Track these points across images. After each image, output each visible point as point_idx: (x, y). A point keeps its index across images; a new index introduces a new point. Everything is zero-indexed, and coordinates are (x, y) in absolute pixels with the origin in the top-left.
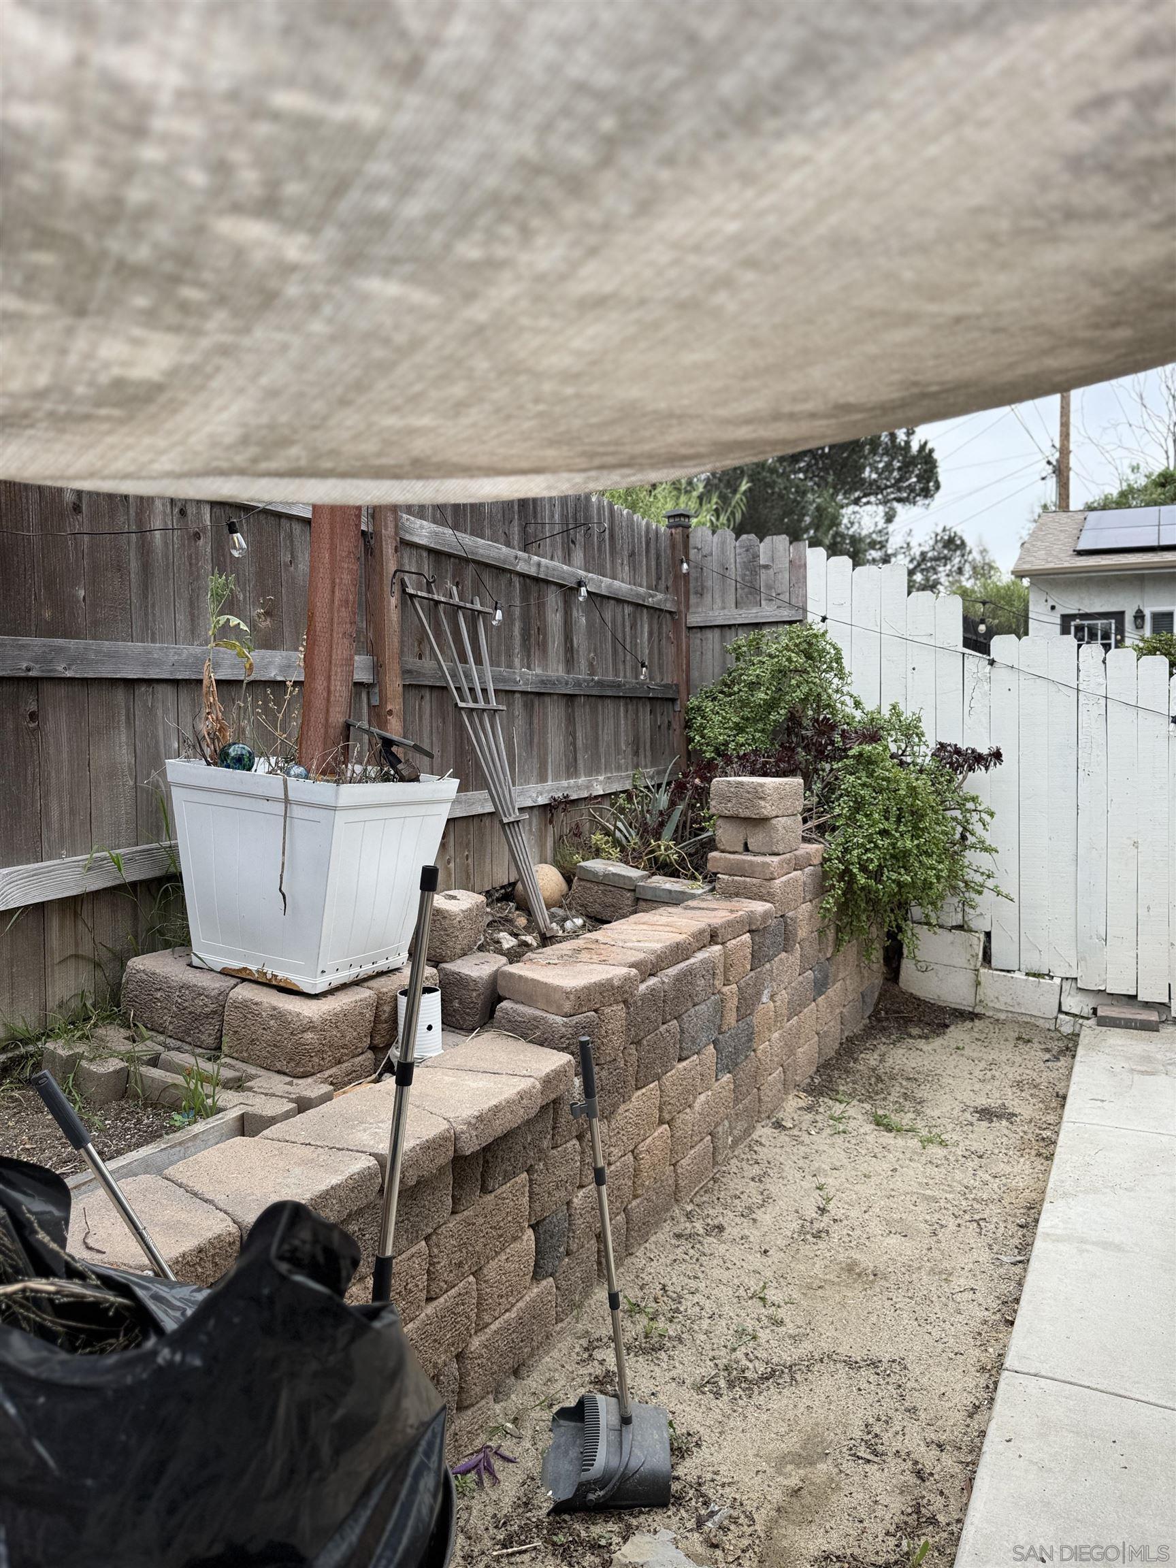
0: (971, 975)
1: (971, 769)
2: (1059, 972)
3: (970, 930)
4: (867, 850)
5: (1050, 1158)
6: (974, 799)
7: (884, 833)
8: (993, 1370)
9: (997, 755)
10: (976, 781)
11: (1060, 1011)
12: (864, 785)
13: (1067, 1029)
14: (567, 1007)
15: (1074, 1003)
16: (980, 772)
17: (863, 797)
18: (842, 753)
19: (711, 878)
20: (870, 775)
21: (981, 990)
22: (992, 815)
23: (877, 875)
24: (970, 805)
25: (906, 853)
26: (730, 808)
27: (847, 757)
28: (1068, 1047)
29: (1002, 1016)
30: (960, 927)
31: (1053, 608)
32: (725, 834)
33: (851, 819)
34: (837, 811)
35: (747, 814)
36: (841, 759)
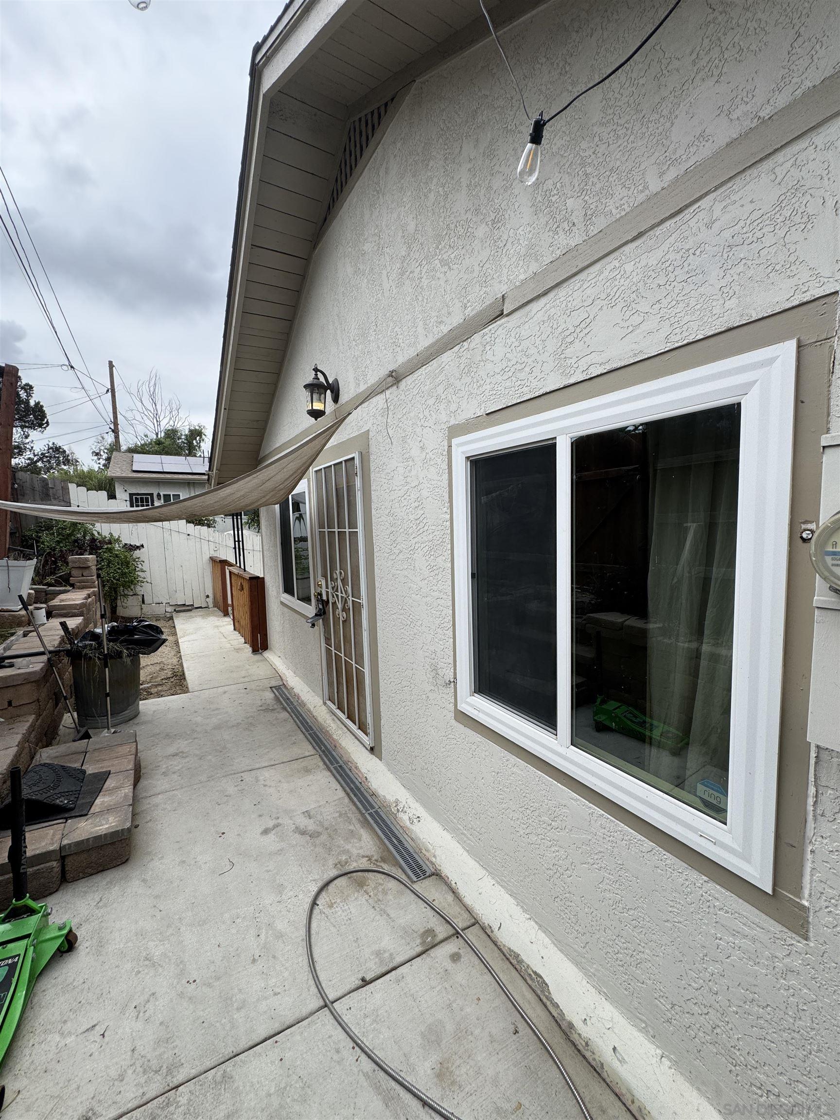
0: (139, 607)
1: (135, 550)
2: (164, 602)
3: (138, 595)
4: (115, 574)
5: (176, 635)
6: (138, 558)
7: (119, 569)
8: (180, 657)
9: (142, 546)
10: (137, 553)
11: (166, 612)
12: (110, 556)
13: (168, 616)
14: (78, 608)
15: (169, 609)
16: (138, 551)
17: (111, 560)
18: (101, 548)
19: (72, 586)
20: (111, 553)
21: (143, 610)
22: (144, 562)
23: (118, 580)
24: (137, 560)
25: (125, 573)
26: (77, 565)
27: (103, 549)
28: (171, 618)
29: (150, 616)
30: (135, 595)
31: (126, 491)
32: (74, 572)
33: (108, 566)
34: (103, 564)
35: (84, 566)
36: (100, 549)
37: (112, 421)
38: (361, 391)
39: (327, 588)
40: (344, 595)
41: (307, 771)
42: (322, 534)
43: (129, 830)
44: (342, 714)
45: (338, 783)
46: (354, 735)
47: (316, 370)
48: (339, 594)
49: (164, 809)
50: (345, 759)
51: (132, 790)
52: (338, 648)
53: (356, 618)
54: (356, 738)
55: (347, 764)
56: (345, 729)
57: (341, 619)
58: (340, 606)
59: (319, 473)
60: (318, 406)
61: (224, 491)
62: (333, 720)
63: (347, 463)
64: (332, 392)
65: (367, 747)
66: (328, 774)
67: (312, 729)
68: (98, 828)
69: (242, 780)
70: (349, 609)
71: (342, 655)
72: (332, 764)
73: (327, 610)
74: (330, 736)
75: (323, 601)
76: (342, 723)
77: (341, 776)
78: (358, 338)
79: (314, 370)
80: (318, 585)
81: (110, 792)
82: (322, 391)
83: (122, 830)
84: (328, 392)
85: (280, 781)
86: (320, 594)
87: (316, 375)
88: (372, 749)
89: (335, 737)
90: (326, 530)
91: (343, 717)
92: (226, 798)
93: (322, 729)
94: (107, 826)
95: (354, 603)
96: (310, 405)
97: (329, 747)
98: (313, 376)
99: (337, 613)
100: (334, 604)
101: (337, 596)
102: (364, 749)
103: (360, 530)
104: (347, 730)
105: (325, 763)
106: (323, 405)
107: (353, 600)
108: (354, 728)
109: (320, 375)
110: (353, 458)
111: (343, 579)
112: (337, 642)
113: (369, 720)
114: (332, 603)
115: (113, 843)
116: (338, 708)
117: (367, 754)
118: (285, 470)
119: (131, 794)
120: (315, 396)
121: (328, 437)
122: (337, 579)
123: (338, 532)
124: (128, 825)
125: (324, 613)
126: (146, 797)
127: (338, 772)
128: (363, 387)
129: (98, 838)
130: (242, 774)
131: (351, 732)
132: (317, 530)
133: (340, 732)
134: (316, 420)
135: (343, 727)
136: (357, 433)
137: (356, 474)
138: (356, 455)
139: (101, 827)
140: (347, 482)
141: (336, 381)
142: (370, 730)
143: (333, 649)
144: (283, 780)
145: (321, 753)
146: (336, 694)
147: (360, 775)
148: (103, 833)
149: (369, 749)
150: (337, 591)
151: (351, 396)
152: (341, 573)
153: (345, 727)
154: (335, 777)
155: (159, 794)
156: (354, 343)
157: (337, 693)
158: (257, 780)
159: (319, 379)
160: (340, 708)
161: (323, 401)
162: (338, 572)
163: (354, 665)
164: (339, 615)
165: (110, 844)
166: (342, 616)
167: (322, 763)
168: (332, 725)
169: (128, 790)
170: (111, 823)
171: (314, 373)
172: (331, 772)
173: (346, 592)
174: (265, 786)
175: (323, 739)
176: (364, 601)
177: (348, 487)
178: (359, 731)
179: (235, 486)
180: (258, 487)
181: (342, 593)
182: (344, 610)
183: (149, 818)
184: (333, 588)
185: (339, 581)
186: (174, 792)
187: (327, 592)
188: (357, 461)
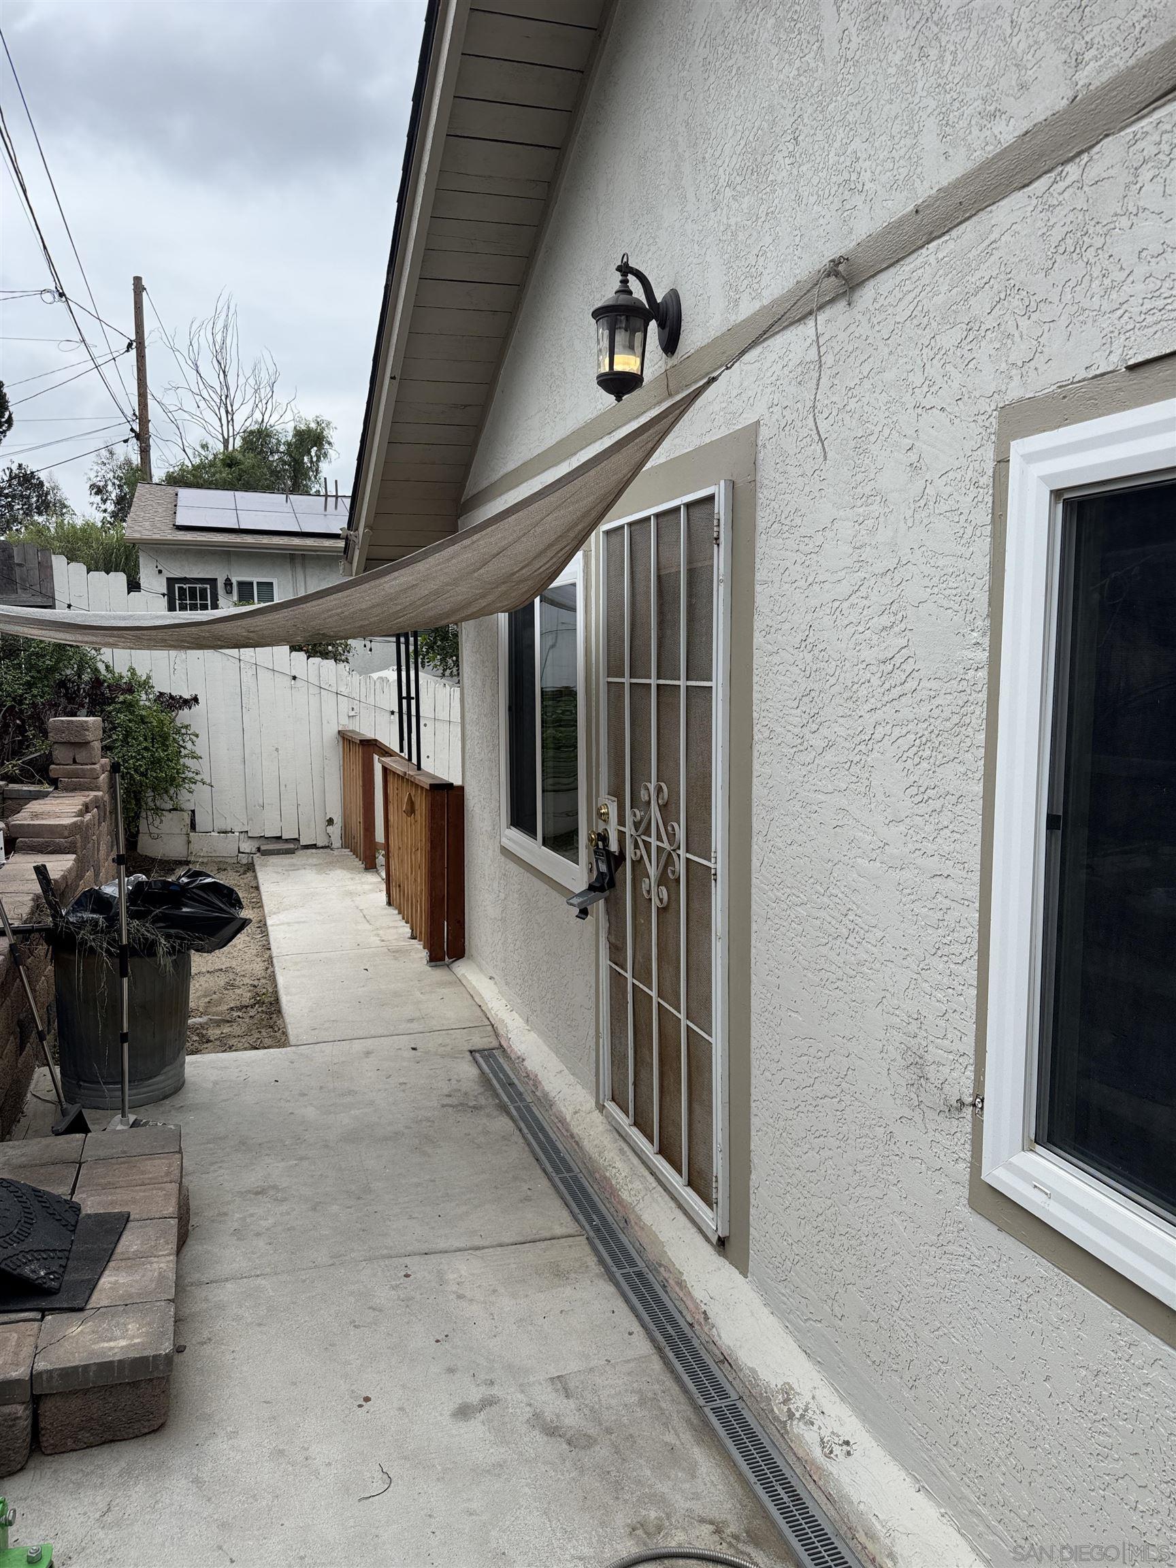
0: (185, 837)
1: (180, 708)
2: (237, 829)
3: (182, 810)
4: (138, 760)
5: (262, 906)
6: (186, 727)
7: (146, 749)
8: (270, 960)
9: (196, 700)
10: (184, 716)
11: (239, 852)
12: (130, 721)
13: (244, 861)
14: (67, 833)
15: (247, 846)
16: (186, 710)
17: (131, 728)
18: (112, 701)
19: (54, 783)
20: (132, 713)
21: (191, 846)
22: (197, 736)
23: (143, 775)
24: (183, 731)
25: (159, 760)
26: (65, 737)
27: (115, 703)
28: (250, 867)
29: (205, 860)
30: (176, 809)
31: (160, 572)
32: (59, 753)
34: (115, 737)
35: (77, 739)
36: (110, 704)
37: (137, 413)
38: (740, 319)
39: (622, 822)
40: (666, 845)
41: (559, 1274)
42: (615, 690)
43: (169, 1359)
44: (644, 1140)
45: (634, 1319)
46: (673, 1198)
47: (625, 269)
48: (653, 840)
49: (238, 1318)
50: (651, 1257)
51: (173, 1265)
52: (642, 973)
53: (695, 905)
54: (680, 1206)
55: (656, 1269)
56: (651, 1179)
57: (655, 902)
58: (653, 871)
59: (615, 539)
60: (626, 363)
61: (395, 579)
62: (621, 1150)
63: (691, 510)
64: (661, 325)
65: (710, 1234)
66: (611, 1289)
67: (570, 1170)
68: (106, 1345)
69: (407, 1276)
70: (678, 880)
71: (654, 994)
72: (620, 1266)
73: (618, 875)
74: (614, 1192)
75: (609, 854)
76: (644, 1162)
77: (642, 1298)
78: (739, 179)
79: (619, 269)
80: (600, 815)
81: (129, 1263)
82: (639, 323)
83: (155, 1357)
84: (653, 325)
85: (495, 1291)
86: (604, 838)
87: (625, 282)
88: (722, 1244)
89: (625, 1195)
90: (626, 680)
91: (648, 1149)
92: (372, 1314)
93: (592, 1170)
94: (123, 1343)
95: (691, 865)
96: (607, 361)
97: (610, 1219)
98: (617, 285)
99: (645, 887)
100: (638, 863)
101: (647, 845)
102: (699, 1239)
103: (718, 682)
104: (655, 1184)
105: (601, 1261)
106: (638, 360)
107: (687, 859)
108: (677, 1182)
109: (635, 285)
110: (710, 499)
111: (666, 805)
112: (639, 957)
113: (719, 1165)
114: (633, 861)
115: (135, 1384)
116: (636, 1124)
117: (707, 1252)
118: (539, 530)
119: (172, 1276)
120: (620, 337)
121: (650, 445)
122: (649, 802)
123: (658, 685)
124: (166, 1347)
125: (612, 884)
126: (200, 1284)
127: (635, 1289)
128: (747, 309)
129: (106, 1367)
130: (407, 1260)
131: (666, 1189)
132: (603, 680)
133: (637, 1185)
134: (619, 399)
135: (647, 1173)
136: (724, 432)
137: (717, 539)
138: (719, 490)
139: (112, 1344)
140: (690, 560)
141: (674, 296)
142: (721, 1192)
143: (629, 975)
144: (501, 1290)
145: (592, 1234)
146: (631, 1088)
147: (691, 1306)
148: (117, 1358)
149: (714, 1240)
150: (647, 832)
151: (713, 334)
152: (659, 790)
153: (652, 1173)
154: (627, 1300)
155: (227, 1280)
156: (729, 192)
157: (635, 1084)
158: (442, 1282)
159: (630, 293)
160: (641, 1123)
161: (638, 350)
162: (652, 787)
163: (684, 1022)
164: (649, 892)
165: (128, 1383)
166: (658, 896)
167: (595, 1259)
168: (618, 1164)
169: (164, 1264)
170: (133, 1337)
171: (618, 276)
172: (617, 1285)
173: (672, 837)
174: (460, 1297)
175: (596, 1198)
176: (719, 863)
177: (691, 572)
178: (689, 1190)
179: (421, 566)
180: (474, 572)
181: (659, 838)
182: (663, 880)
183: (206, 1335)
184: (637, 825)
185: (654, 807)
186: (259, 1281)
187: (621, 835)
188: (720, 506)
